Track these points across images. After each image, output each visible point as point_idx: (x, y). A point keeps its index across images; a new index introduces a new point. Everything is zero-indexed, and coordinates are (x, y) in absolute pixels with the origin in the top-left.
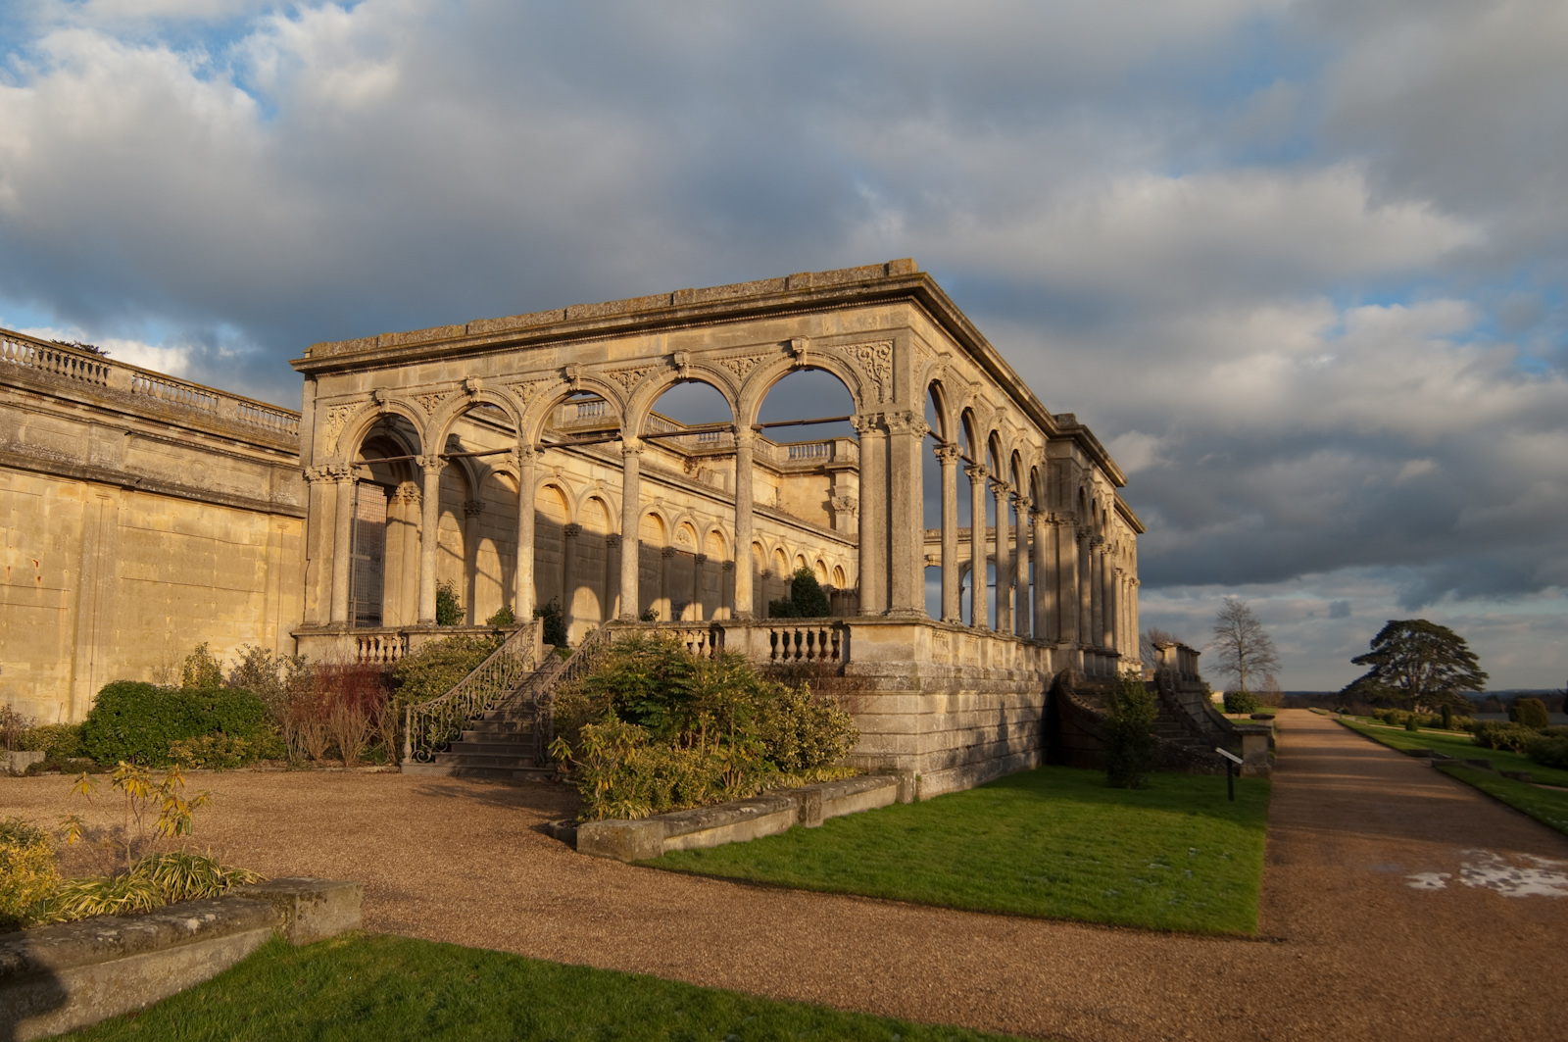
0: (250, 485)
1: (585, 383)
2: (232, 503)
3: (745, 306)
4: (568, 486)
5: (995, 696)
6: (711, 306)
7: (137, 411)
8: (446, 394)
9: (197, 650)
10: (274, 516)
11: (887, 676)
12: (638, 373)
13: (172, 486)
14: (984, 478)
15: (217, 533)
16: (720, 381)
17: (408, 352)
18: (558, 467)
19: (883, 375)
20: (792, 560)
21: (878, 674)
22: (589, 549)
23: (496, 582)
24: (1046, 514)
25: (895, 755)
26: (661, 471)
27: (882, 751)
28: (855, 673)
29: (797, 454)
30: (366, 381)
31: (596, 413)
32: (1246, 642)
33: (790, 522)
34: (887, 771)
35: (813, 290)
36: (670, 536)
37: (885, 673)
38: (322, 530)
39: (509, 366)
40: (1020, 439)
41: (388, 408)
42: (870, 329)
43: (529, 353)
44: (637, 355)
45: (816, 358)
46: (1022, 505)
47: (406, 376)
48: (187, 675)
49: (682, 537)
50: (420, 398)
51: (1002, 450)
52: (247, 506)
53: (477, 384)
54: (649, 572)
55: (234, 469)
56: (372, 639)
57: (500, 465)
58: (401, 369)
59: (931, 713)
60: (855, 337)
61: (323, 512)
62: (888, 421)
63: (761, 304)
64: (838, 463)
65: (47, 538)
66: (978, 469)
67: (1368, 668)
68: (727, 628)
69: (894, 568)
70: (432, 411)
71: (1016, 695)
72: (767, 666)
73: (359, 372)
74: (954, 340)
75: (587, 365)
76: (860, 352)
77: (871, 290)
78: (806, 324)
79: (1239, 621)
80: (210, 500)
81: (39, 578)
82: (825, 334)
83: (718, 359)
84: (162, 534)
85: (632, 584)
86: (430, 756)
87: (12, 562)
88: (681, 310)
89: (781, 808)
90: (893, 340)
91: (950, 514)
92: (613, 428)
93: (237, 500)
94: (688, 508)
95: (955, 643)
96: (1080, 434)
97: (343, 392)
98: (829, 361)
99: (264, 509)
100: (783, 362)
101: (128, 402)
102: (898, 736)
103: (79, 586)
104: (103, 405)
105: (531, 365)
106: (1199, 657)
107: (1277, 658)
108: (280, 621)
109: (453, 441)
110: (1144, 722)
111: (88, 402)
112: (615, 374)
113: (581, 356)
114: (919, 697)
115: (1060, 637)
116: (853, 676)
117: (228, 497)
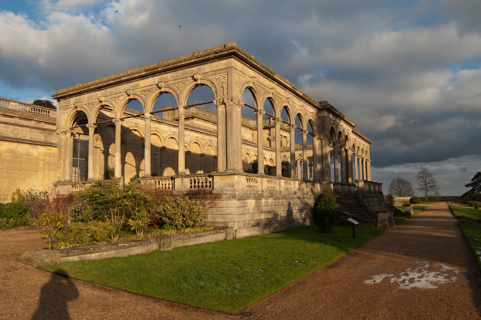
0: (37, 137)
1: (133, 96)
2: (29, 143)
3: (179, 64)
4: (161, 134)
5: (285, 200)
6: (168, 65)
9: (17, 191)
10: (46, 146)
11: (225, 194)
12: (149, 91)
14: (279, 122)
15: (24, 152)
16: (173, 92)
17: (82, 90)
18: (156, 128)
19: (224, 85)
21: (222, 193)
22: (171, 155)
23: (133, 166)
24: (317, 136)
25: (228, 222)
27: (224, 221)
30: (73, 100)
32: (427, 181)
34: (225, 228)
35: (199, 56)
36: (202, 150)
37: (225, 193)
38: (62, 150)
39: (112, 92)
40: (301, 110)
41: (79, 109)
42: (220, 69)
43: (118, 87)
44: (149, 85)
45: (203, 81)
46: (304, 133)
47: (84, 98)
48: (13, 199)
49: (208, 150)
50: (87, 105)
51: (291, 113)
52: (34, 143)
53: (102, 99)
54: (195, 162)
55: (30, 131)
57: (133, 127)
58: (82, 96)
59: (246, 207)
60: (215, 72)
61: (62, 144)
62: (225, 101)
63: (184, 63)
64: (271, 125)
66: (277, 120)
67: (470, 188)
68: (176, 178)
69: (228, 154)
70: (91, 109)
71: (298, 200)
72: (189, 191)
73: (71, 97)
74: (259, 72)
75: (134, 90)
76: (217, 77)
77: (218, 54)
79: (425, 174)
80: (20, 141)
82: (205, 72)
83: (173, 84)
84: (2, 153)
85: (148, 164)
88: (159, 68)
90: (227, 72)
93: (31, 141)
94: (210, 140)
95: (262, 181)
96: (329, 108)
97: (67, 105)
98: (206, 81)
99: (42, 144)
100: (192, 83)
101: (17, 113)
102: (229, 215)
104: (7, 114)
105: (118, 91)
106: (382, 185)
107: (438, 185)
108: (49, 180)
110: (330, 209)
112: (142, 92)
113: (132, 87)
114: (236, 201)
115: (323, 179)
116: (214, 194)
117: (27, 140)
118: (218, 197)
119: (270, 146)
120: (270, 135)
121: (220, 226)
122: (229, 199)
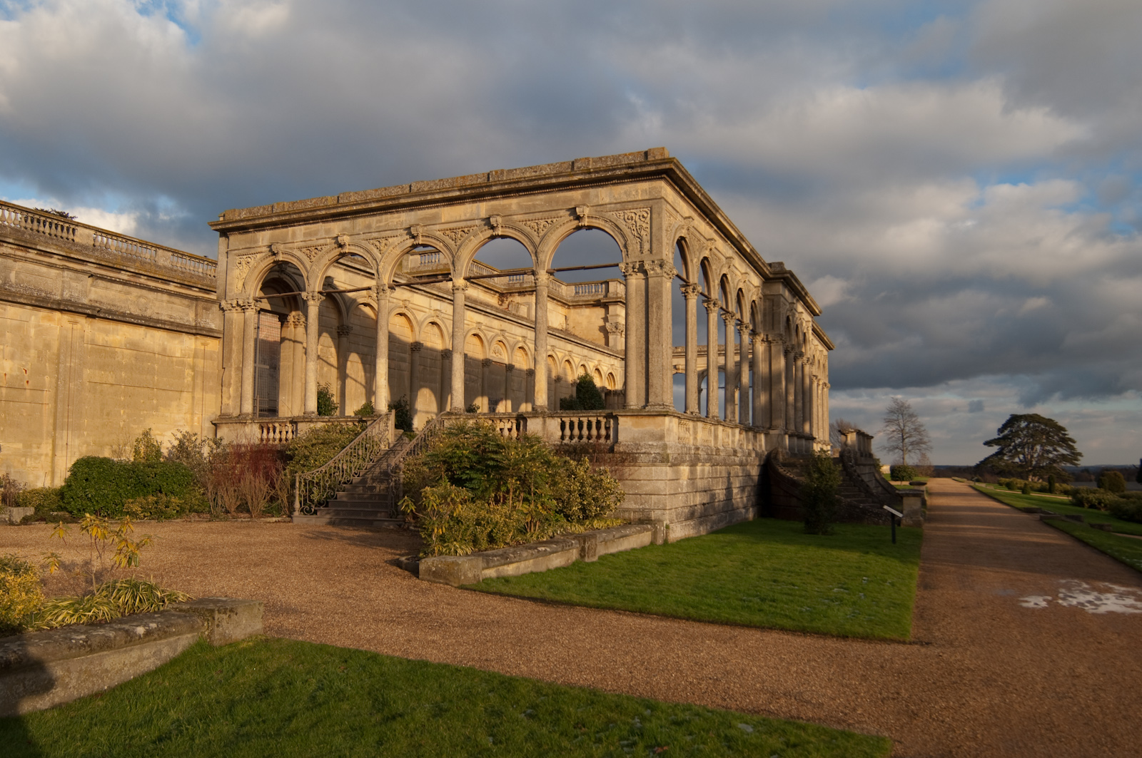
0: (181, 314)
1: (425, 239)
2: (168, 327)
3: (542, 182)
4: (413, 314)
5: (724, 467)
6: (517, 182)
7: (97, 259)
8: (323, 247)
9: (144, 434)
10: (198, 336)
11: (645, 453)
12: (464, 231)
13: (124, 315)
14: (716, 309)
15: (157, 349)
16: (524, 237)
17: (295, 216)
18: (406, 300)
19: (643, 233)
20: (577, 368)
21: (638, 451)
22: (429, 360)
23: (361, 384)
24: (762, 335)
25: (651, 510)
26: (481, 303)
27: (641, 507)
28: (622, 450)
29: (581, 292)
30: (264, 237)
31: (433, 261)
32: (907, 429)
33: (576, 341)
34: (644, 521)
35: (592, 170)
36: (488, 351)
37: (643, 451)
38: (233, 347)
39: (369, 226)
40: (743, 281)
41: (280, 258)
42: (633, 199)
43: (384, 217)
44: (463, 218)
45: (594, 220)
46: (744, 329)
47: (294, 234)
48: (137, 452)
49: (496, 352)
50: (304, 250)
51: (730, 288)
52: (178, 329)
53: (345, 239)
54: (473, 377)
55: (169, 302)
56: (270, 426)
57: (363, 299)
58: (290, 229)
59: (677, 480)
60: (623, 205)
61: (234, 333)
62: (647, 267)
63: (554, 181)
64: (611, 298)
65: (33, 353)
66: (712, 302)
67: (995, 449)
68: (529, 417)
69: (650, 374)
70: (313, 259)
71: (739, 467)
72: (558, 445)
73: (260, 231)
74: (695, 207)
75: (426, 226)
76: (626, 216)
77: (635, 171)
78: (587, 195)
79: (902, 414)
80: (151, 324)
81: (28, 382)
82: (600, 203)
83: (523, 221)
84: (117, 350)
85: (460, 386)
86: (313, 510)
87: (7, 370)
88: (495, 185)
89: (568, 548)
90: (651, 208)
91: (692, 335)
92: (446, 272)
93: (171, 325)
94: (502, 330)
95: (695, 428)
96: (788, 277)
97: (248, 246)
98: (603, 223)
99: (191, 331)
100: (569, 224)
101: (91, 253)
102: (653, 496)
103: (57, 388)
104: (72, 256)
105: (386, 225)
106: (872, 440)
107: (930, 441)
108: (204, 412)
109: (328, 282)
110: (831, 487)
111: (61, 253)
112: (447, 232)
113: (422, 219)
114: (668, 468)
115: (771, 425)
116: (620, 453)
117: (164, 322)
118: (630, 458)
119: (607, 343)
120: (606, 319)
121: (632, 517)
122: (653, 463)
